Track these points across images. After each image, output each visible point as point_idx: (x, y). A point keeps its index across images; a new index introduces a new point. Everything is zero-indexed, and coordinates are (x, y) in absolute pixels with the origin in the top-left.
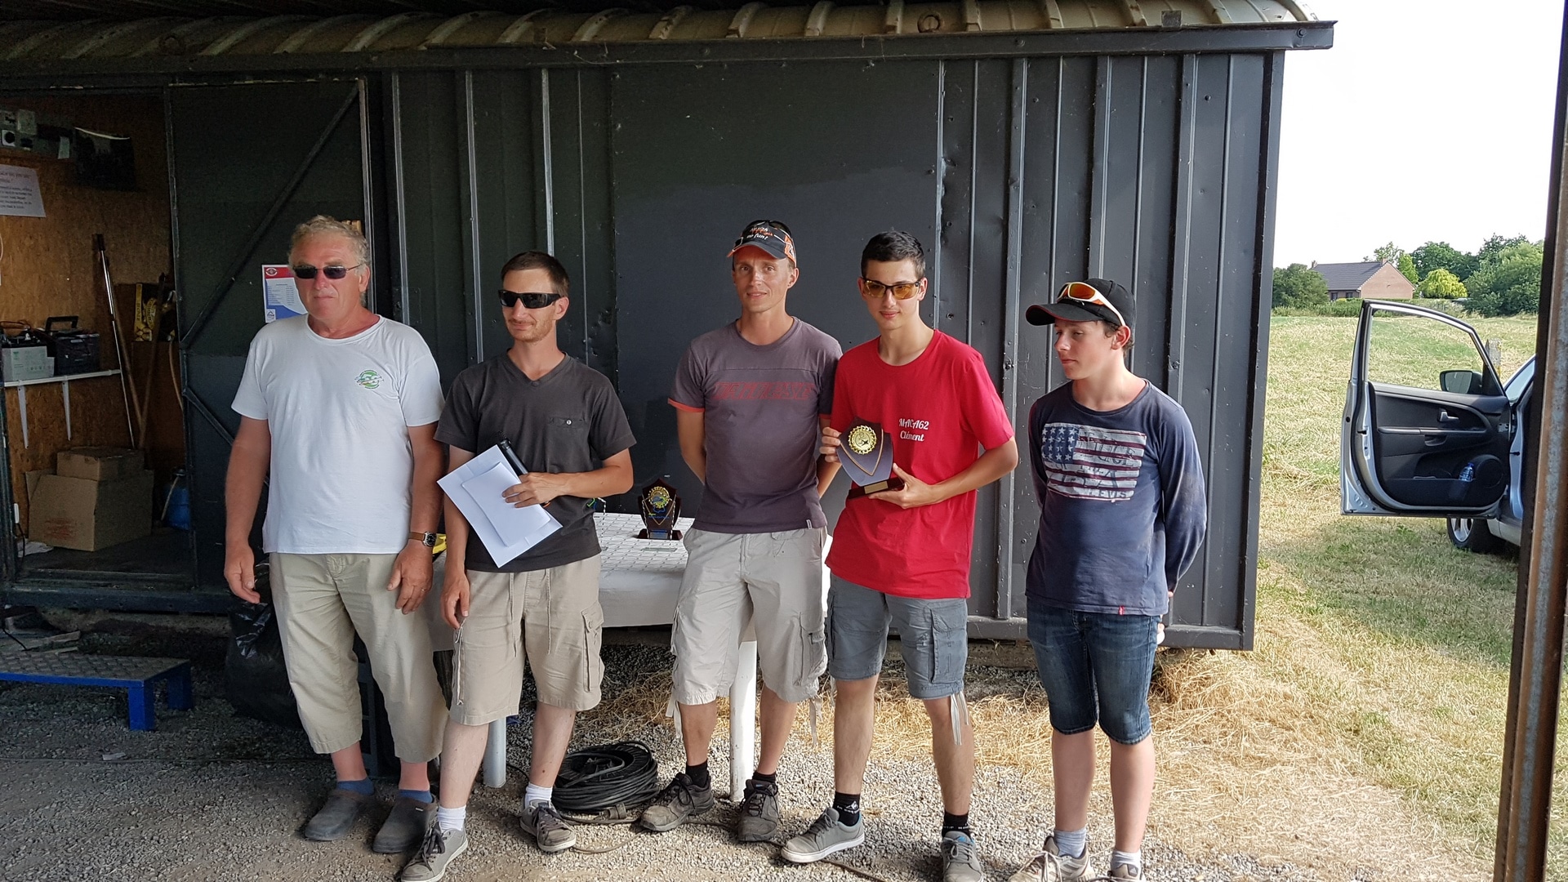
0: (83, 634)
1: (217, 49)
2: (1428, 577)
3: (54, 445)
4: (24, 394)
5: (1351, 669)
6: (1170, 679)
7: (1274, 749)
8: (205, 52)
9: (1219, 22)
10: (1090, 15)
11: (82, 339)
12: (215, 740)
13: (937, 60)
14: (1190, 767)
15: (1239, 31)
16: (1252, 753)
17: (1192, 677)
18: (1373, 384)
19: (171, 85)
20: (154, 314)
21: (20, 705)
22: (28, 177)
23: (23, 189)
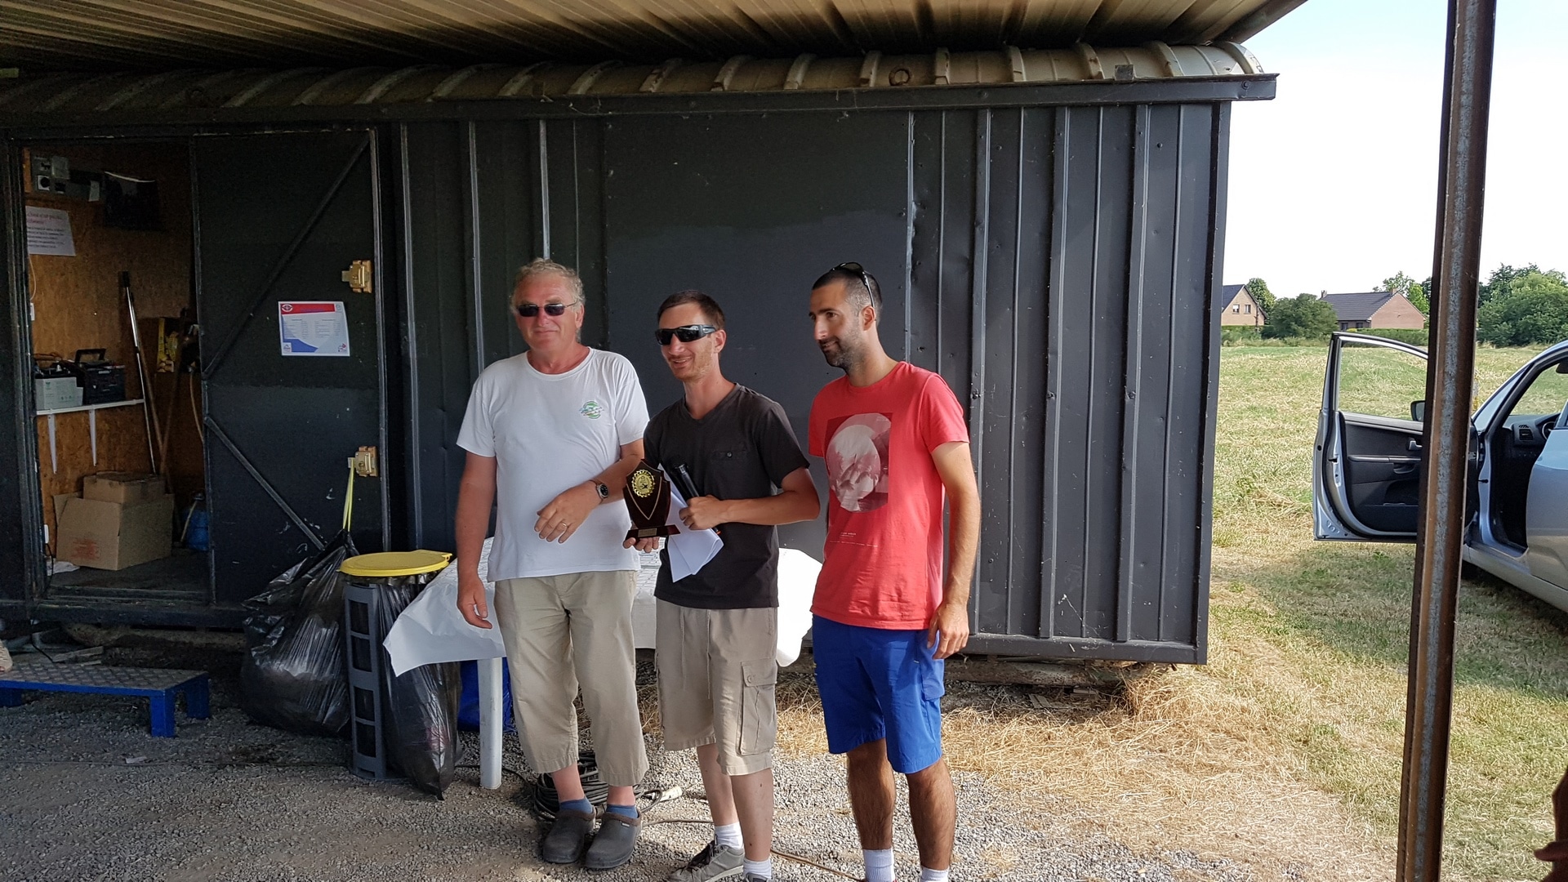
0: (106, 649)
1: (238, 102)
3: (81, 470)
4: (53, 422)
5: (1309, 685)
6: (1133, 693)
7: (1225, 757)
8: (228, 105)
9: (1170, 74)
10: (1052, 68)
11: (109, 370)
12: (231, 746)
13: (905, 111)
14: (1143, 773)
15: (1188, 83)
16: (1204, 761)
17: (1154, 691)
18: (1344, 413)
19: (196, 134)
20: (176, 347)
21: (48, 714)
22: (60, 218)
23: (56, 230)
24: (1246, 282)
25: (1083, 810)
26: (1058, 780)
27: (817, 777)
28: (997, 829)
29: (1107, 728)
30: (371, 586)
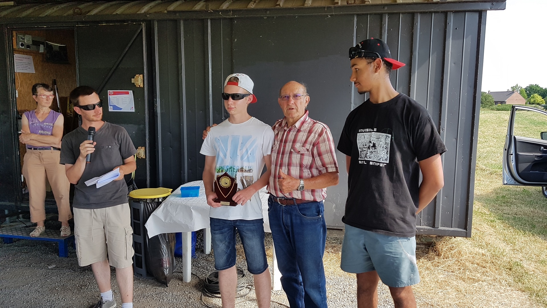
1: (93, 13)
2: (535, 209)
5: (507, 244)
6: (439, 247)
7: (479, 275)
8: (88, 14)
13: (353, 15)
14: (447, 282)
15: (469, 3)
16: (470, 277)
17: (447, 246)
18: (515, 136)
19: (77, 26)
21: (22, 247)
22: (29, 59)
23: (27, 63)
25: (424, 298)
29: (429, 262)
30: (140, 202)
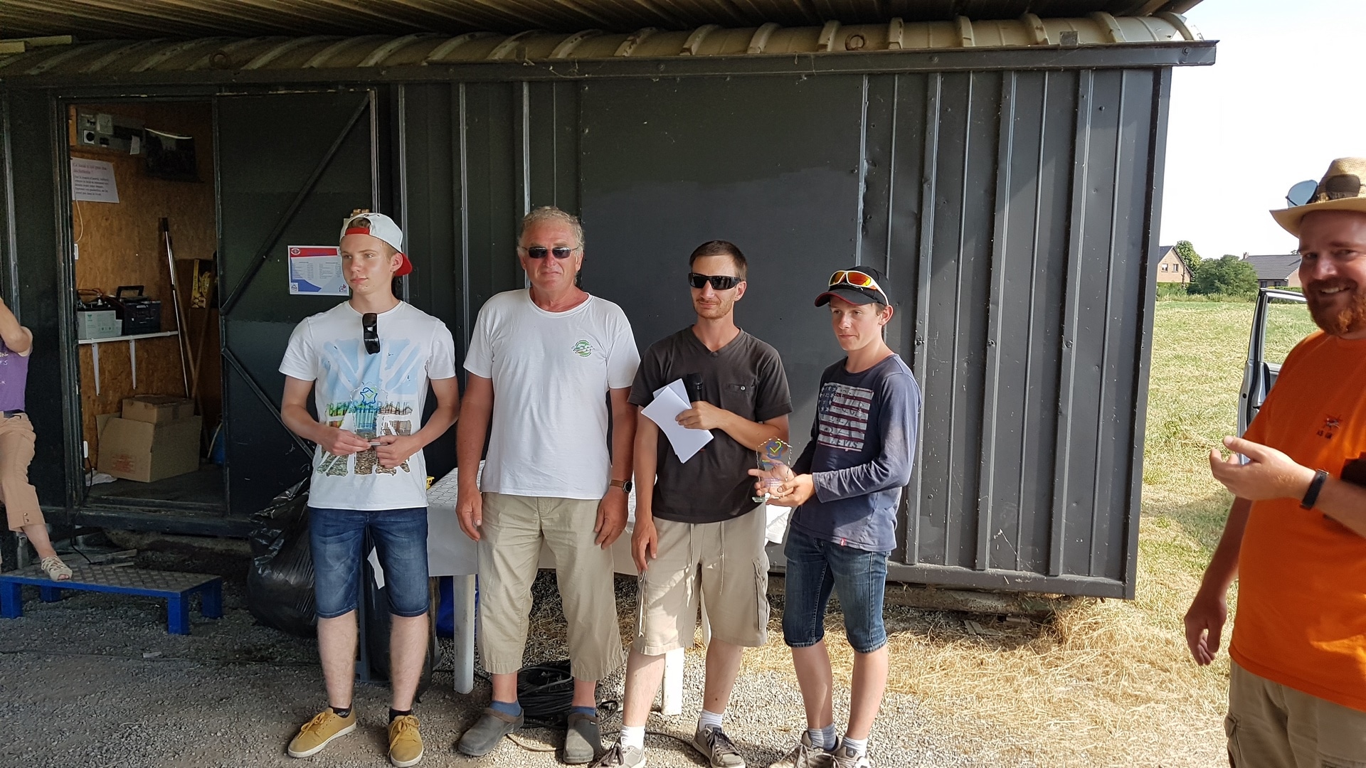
0: (139, 552)
1: (257, 64)
3: (122, 394)
4: (97, 350)
6: (1063, 623)
7: (1150, 688)
8: (247, 67)
9: (1114, 41)
10: (1000, 35)
11: (145, 305)
12: (236, 644)
13: (860, 75)
14: (1072, 702)
15: (1130, 50)
16: (1129, 691)
17: (1083, 622)
18: (1268, 364)
19: (218, 94)
20: (208, 285)
21: (81, 610)
22: (105, 169)
23: (102, 179)
24: (1175, 244)
25: (1012, 737)
26: (990, 706)
27: (762, 693)
28: (929, 752)
29: (1037, 656)
